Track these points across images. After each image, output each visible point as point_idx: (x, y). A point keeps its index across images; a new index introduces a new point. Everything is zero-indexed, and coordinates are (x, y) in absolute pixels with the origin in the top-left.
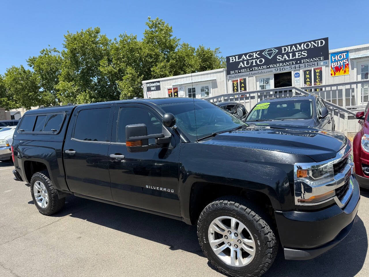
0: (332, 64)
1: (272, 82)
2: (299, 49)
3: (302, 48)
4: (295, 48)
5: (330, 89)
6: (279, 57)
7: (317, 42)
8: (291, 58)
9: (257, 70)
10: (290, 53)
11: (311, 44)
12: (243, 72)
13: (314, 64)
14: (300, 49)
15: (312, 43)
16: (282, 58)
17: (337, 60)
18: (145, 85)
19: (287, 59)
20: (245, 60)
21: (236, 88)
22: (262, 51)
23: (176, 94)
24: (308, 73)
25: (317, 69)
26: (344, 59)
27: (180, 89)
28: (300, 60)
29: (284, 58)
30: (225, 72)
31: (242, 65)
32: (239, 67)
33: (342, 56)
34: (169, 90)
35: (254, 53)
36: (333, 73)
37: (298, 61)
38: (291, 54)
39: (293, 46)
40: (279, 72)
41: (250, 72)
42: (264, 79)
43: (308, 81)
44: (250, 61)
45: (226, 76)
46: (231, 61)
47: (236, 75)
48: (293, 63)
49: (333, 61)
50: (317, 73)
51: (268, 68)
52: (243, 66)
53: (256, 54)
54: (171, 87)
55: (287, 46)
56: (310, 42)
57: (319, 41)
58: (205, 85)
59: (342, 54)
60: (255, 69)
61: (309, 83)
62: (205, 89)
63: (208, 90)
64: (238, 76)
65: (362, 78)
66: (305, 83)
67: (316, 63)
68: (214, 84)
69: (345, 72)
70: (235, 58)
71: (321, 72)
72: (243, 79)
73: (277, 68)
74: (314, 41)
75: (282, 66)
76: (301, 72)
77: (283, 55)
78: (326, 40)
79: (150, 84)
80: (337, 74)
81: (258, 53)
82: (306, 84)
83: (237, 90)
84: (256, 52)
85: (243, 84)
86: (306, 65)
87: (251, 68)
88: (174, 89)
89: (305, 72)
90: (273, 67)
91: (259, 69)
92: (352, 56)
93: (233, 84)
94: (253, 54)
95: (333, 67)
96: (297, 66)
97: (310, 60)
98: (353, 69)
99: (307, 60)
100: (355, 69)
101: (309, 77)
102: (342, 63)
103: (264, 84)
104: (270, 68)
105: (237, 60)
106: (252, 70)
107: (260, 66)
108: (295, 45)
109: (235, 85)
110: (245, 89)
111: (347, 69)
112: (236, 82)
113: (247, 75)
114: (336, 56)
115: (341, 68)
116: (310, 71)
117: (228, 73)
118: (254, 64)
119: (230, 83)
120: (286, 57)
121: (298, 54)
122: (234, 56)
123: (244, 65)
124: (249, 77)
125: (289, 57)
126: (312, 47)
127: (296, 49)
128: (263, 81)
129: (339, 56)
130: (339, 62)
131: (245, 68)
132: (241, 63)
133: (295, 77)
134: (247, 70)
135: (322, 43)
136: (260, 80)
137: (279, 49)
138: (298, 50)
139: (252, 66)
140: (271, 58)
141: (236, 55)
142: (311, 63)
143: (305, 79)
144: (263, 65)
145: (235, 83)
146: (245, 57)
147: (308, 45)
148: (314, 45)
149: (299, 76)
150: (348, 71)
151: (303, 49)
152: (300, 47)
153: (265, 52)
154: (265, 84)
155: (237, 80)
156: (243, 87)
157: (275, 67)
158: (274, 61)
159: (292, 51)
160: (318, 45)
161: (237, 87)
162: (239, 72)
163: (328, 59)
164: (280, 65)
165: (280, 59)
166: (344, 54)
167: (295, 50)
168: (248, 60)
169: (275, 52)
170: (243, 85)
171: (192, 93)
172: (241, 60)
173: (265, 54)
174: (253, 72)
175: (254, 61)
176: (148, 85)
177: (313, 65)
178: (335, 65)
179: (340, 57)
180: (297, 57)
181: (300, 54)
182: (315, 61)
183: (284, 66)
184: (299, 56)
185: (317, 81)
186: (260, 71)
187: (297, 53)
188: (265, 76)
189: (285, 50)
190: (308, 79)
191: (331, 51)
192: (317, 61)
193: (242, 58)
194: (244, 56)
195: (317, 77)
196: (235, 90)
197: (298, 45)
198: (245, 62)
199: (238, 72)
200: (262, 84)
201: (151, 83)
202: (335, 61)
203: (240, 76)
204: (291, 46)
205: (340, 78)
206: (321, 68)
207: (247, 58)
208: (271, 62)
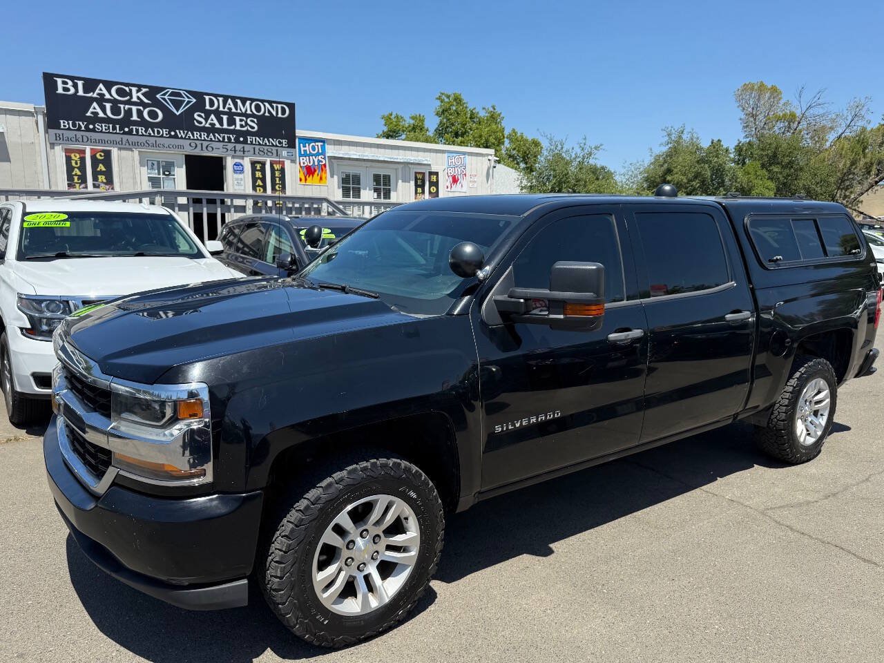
0: (301, 158)
1: (180, 174)
2: (241, 110)
3: (246, 110)
4: (232, 106)
6: (199, 116)
7: (275, 105)
8: (225, 126)
9: (143, 135)
10: (224, 113)
11: (265, 106)
12: (101, 132)
13: (270, 150)
14: (243, 110)
15: (267, 104)
16: (206, 120)
17: (308, 152)
19: (218, 126)
20: (108, 101)
21: (77, 171)
22: (153, 92)
24: (258, 168)
25: (277, 163)
26: (318, 154)
28: (244, 134)
29: (209, 121)
30: (41, 119)
31: (98, 110)
33: (316, 147)
35: (134, 89)
36: (303, 178)
37: (242, 137)
38: (225, 118)
39: (230, 101)
40: (198, 152)
41: (125, 137)
42: (158, 162)
43: (259, 186)
44: (122, 106)
45: (46, 132)
46: (60, 91)
47: (79, 134)
48: (230, 139)
49: (303, 153)
50: (277, 172)
51: (171, 137)
52: (101, 115)
53: (138, 91)
55: (216, 96)
56: (263, 101)
57: (279, 106)
59: (317, 144)
60: (137, 131)
61: (262, 190)
64: (85, 139)
65: (343, 195)
66: (254, 188)
67: (274, 148)
69: (321, 178)
70: (75, 86)
71: (282, 171)
72: (103, 151)
73: (197, 142)
74: (270, 103)
75: (205, 140)
76: (247, 163)
77: (208, 114)
78: (292, 106)
80: (309, 179)
81: (144, 90)
82: (256, 191)
83: (83, 179)
84: (139, 87)
85: (101, 165)
86: (257, 151)
87: (125, 124)
89: (253, 164)
90: (185, 138)
91: (150, 135)
92: (331, 151)
93: (68, 159)
94: (131, 90)
95: (302, 165)
96: (239, 146)
97: (263, 141)
98: (332, 176)
99: (257, 138)
101: (261, 176)
102: (316, 160)
103: (159, 174)
104: (176, 137)
105: (81, 93)
106: (130, 133)
107: (153, 126)
108: (234, 99)
109: (73, 163)
110: (110, 181)
111: (324, 175)
112: (78, 156)
113: (114, 143)
114: (307, 145)
115: (315, 171)
116: (263, 164)
117: (52, 123)
118: (135, 117)
119: (59, 154)
120: (215, 121)
122: (71, 78)
123: (105, 113)
124: (120, 149)
125: (221, 123)
126: (267, 114)
127: (236, 109)
128: (155, 166)
129: (311, 145)
130: (311, 157)
131: (107, 120)
132: (95, 104)
133: (235, 171)
134: (114, 128)
135: (284, 111)
136: (150, 163)
137: (199, 96)
138: (239, 111)
139: (127, 121)
140: (179, 112)
141: (80, 79)
142: (266, 148)
143: (254, 179)
144: (160, 125)
145: (75, 157)
146: (105, 91)
147: (258, 108)
148: (269, 112)
149: (242, 171)
150: (326, 178)
151: (249, 112)
152: (244, 107)
153: (164, 94)
154: (162, 176)
155: (83, 152)
156: (101, 173)
158: (187, 123)
159: (226, 110)
160: (277, 113)
161: (83, 169)
162: (87, 129)
163: (295, 147)
164: (200, 136)
165: (201, 123)
166: (320, 144)
168: (115, 103)
169: (189, 102)
170: (101, 167)
172: (95, 95)
173: (164, 99)
174: (131, 138)
175: (134, 108)
177: (269, 153)
178: (305, 161)
179: (313, 148)
180: (238, 127)
181: (243, 123)
182: (273, 145)
183: (212, 140)
184: (241, 126)
185: (277, 187)
186: (152, 140)
187: (237, 119)
188: (163, 155)
189: (212, 103)
190: (259, 181)
191: (299, 132)
192: (276, 146)
193: (97, 91)
194: (101, 86)
195: (277, 179)
196: (76, 178)
197: (239, 102)
198: (108, 106)
199: (86, 127)
200: (154, 174)
202: (305, 155)
203: (96, 142)
204: (226, 98)
205: (312, 189)
206: (283, 163)
207: (111, 95)
208: (178, 123)
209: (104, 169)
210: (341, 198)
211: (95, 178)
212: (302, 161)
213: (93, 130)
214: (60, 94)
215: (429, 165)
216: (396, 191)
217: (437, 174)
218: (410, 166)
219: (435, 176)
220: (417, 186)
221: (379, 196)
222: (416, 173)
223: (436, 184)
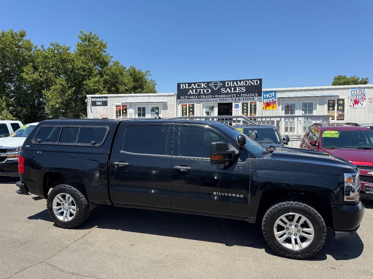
0: (264, 100)
1: (216, 110)
4: (236, 84)
5: (269, 120)
6: (223, 89)
7: (253, 81)
9: (204, 98)
10: (232, 87)
11: (249, 82)
12: (192, 99)
13: (250, 98)
14: (240, 85)
15: (250, 81)
16: (225, 90)
17: (268, 97)
18: (89, 99)
19: (230, 92)
20: (194, 89)
21: (185, 111)
22: (208, 83)
23: (124, 111)
24: (245, 105)
25: (253, 103)
26: (273, 97)
27: (130, 107)
28: (240, 94)
29: (227, 91)
30: (175, 96)
31: (191, 92)
32: (189, 94)
33: (272, 95)
34: (117, 106)
35: (202, 84)
36: (265, 108)
37: (238, 95)
38: (233, 89)
39: (235, 82)
40: (222, 102)
41: (198, 99)
42: (209, 106)
44: (198, 90)
45: (177, 100)
46: (181, 88)
47: (186, 100)
48: (234, 96)
49: (265, 97)
50: (252, 106)
51: (213, 98)
52: (192, 93)
53: (203, 84)
54: (120, 104)
55: (230, 81)
56: (248, 80)
57: (255, 81)
58: (155, 106)
59: (272, 93)
60: (202, 97)
61: (246, 113)
62: (155, 110)
63: (158, 111)
64: (187, 101)
65: (285, 114)
66: (243, 113)
67: (252, 97)
68: (165, 106)
69: (273, 107)
70: (186, 86)
71: (255, 106)
72: (192, 104)
73: (222, 98)
74: (251, 80)
75: (225, 97)
76: (240, 104)
77: (226, 88)
78: (260, 80)
80: (267, 108)
81: (205, 84)
82: (243, 114)
83: (186, 114)
84: (204, 83)
85: (191, 109)
86: (244, 99)
87: (199, 95)
88: (123, 106)
89: (243, 104)
90: (218, 98)
91: (206, 98)
92: (279, 95)
93: (183, 108)
94: (201, 84)
96: (237, 98)
97: (247, 95)
98: (279, 106)
99: (245, 94)
100: (281, 106)
101: (246, 108)
102: (271, 100)
103: (209, 110)
104: (215, 97)
105: (187, 88)
106: (200, 98)
107: (207, 95)
108: (237, 81)
110: (193, 114)
111: (275, 106)
112: (185, 107)
113: (195, 102)
114: (267, 94)
115: (271, 104)
116: (247, 104)
117: (178, 98)
118: (202, 93)
119: (180, 107)
120: (229, 90)
121: (239, 89)
122: (185, 84)
124: (197, 103)
125: (231, 91)
126: (250, 85)
127: (237, 85)
128: (208, 108)
129: (269, 94)
130: (269, 99)
131: (194, 95)
132: (191, 90)
133: (235, 107)
134: (195, 97)
136: (206, 107)
137: (224, 82)
138: (238, 85)
140: (216, 89)
141: (187, 83)
142: (248, 97)
143: (243, 110)
144: (210, 94)
145: (184, 107)
146: (194, 86)
147: (246, 83)
148: (251, 83)
149: (238, 107)
151: (242, 85)
152: (240, 84)
154: (210, 111)
155: (186, 105)
156: (191, 111)
157: (219, 97)
158: (219, 92)
159: (233, 86)
160: (254, 84)
161: (186, 110)
162: (188, 98)
163: (261, 96)
164: (223, 96)
165: (223, 91)
166: (273, 93)
167: (236, 85)
168: (196, 89)
169: (220, 85)
170: (191, 110)
171: (142, 112)
172: (191, 88)
173: (212, 85)
174: (200, 100)
175: (202, 90)
176: (94, 100)
177: (249, 99)
178: (266, 101)
179: (270, 95)
180: (237, 91)
181: (240, 89)
182: (251, 96)
183: (227, 97)
184: (239, 91)
185: (252, 112)
186: (206, 100)
187: (237, 88)
188: (211, 104)
189: (228, 84)
190: (245, 110)
191: (264, 90)
192: (253, 96)
193: (192, 86)
194: (193, 84)
195: (253, 109)
196: (184, 113)
197: (239, 82)
198: (194, 90)
200: (208, 110)
201: (97, 97)
202: (266, 98)
203: (189, 102)
204: (233, 81)
205: (269, 112)
206: (256, 103)
207: (195, 87)
208: (216, 93)
209: (192, 110)
210: (283, 115)
211: (189, 113)
212: (264, 101)
213: (189, 98)
214: (182, 89)
215: (338, 96)
216: (316, 109)
217: (343, 100)
218: (325, 97)
219: (342, 101)
220: (329, 106)
221: (306, 113)
222: (329, 100)
223: (343, 105)
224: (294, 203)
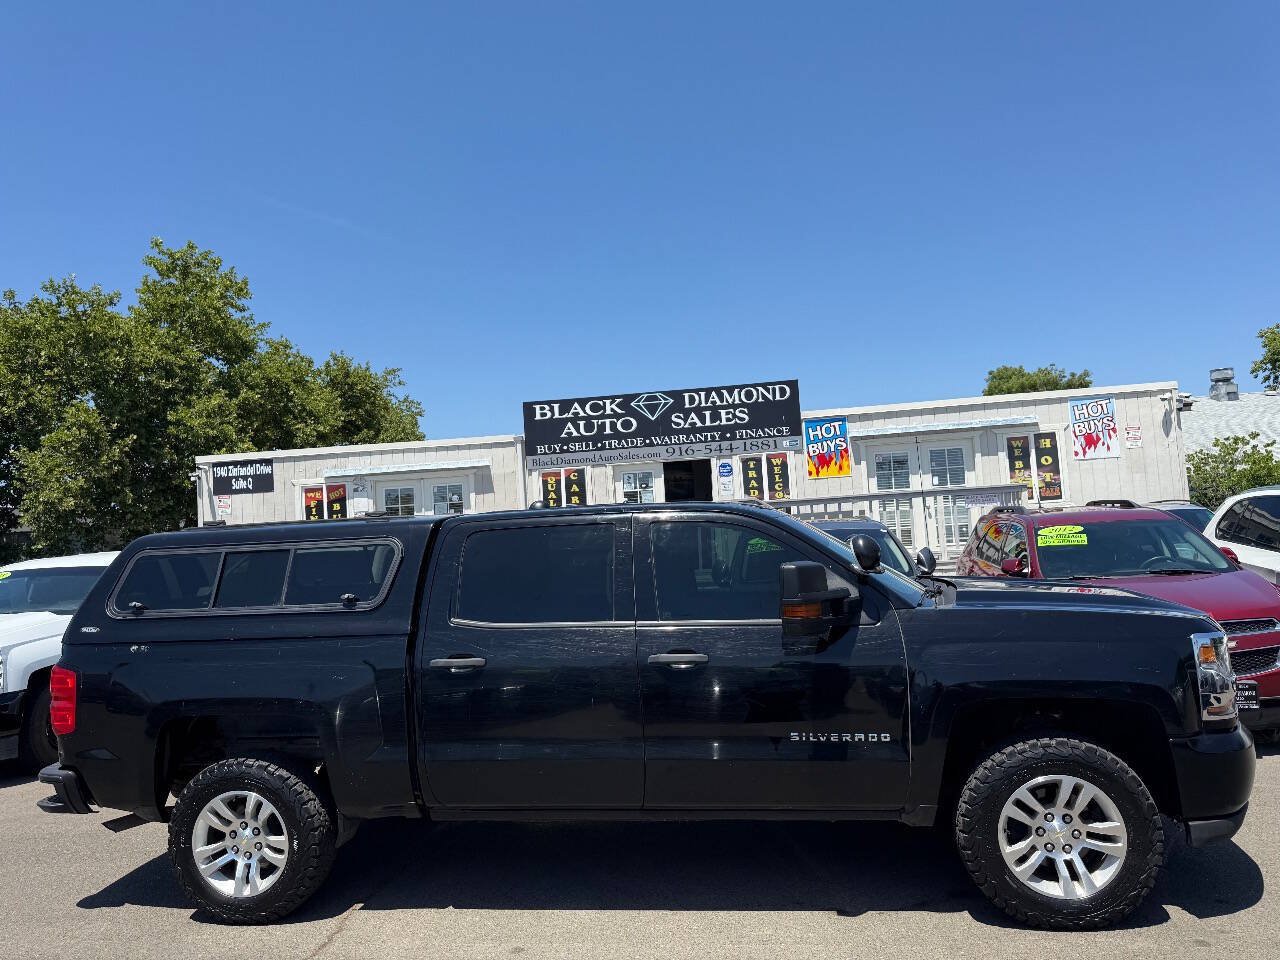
0: (810, 446)
1: (659, 484)
2: (727, 401)
3: (734, 400)
4: (717, 399)
5: (837, 510)
6: (677, 417)
7: (771, 387)
8: (708, 423)
9: (616, 448)
10: (706, 409)
11: (757, 391)
12: (575, 451)
13: (766, 442)
14: (730, 401)
15: (760, 389)
16: (685, 421)
17: (820, 437)
18: (206, 472)
19: (699, 424)
20: (582, 418)
21: (553, 495)
22: (627, 399)
23: (337, 507)
24: (752, 466)
25: (775, 456)
26: (835, 437)
27: (356, 490)
28: (732, 429)
29: (689, 421)
30: (519, 446)
31: (573, 430)
32: (563, 435)
33: (832, 428)
34: (308, 490)
35: (608, 402)
36: (814, 471)
37: (728, 433)
38: (708, 413)
39: (714, 393)
40: (676, 458)
41: (598, 453)
42: (635, 475)
43: (753, 488)
44: (595, 421)
45: (524, 459)
46: (538, 417)
47: (554, 456)
48: (713, 437)
49: (812, 439)
50: (776, 468)
51: (646, 445)
52: (575, 434)
53: (612, 403)
54: (320, 481)
55: (697, 391)
56: (754, 386)
57: (777, 387)
58: (447, 482)
59: (833, 424)
60: (610, 444)
61: (756, 492)
62: (449, 495)
63: (460, 499)
64: (560, 460)
65: (880, 486)
66: (747, 491)
67: (770, 440)
68: (483, 480)
69: (841, 468)
70: (552, 410)
71: (784, 466)
72: (576, 471)
73: (674, 446)
74: (765, 386)
75: (684, 443)
76: (736, 463)
77: (687, 413)
78: (793, 385)
79: (230, 467)
80: (823, 472)
81: (618, 400)
82: (749, 494)
83: (558, 502)
84: (613, 398)
85: (574, 486)
86: (748, 446)
87: (598, 440)
88: (330, 489)
89: (745, 462)
90: (661, 445)
91: (623, 447)
92: (855, 430)
93: (545, 483)
94: (605, 403)
95: (812, 454)
96: (725, 444)
97: (757, 432)
98: (858, 462)
99: (748, 431)
100: (864, 463)
101: (755, 476)
102: (832, 446)
103: (635, 488)
104: (651, 444)
105: (557, 416)
106: (603, 448)
107: (625, 436)
108: (718, 391)
109: (549, 486)
110: (583, 500)
111: (845, 464)
112: (554, 479)
113: (586, 460)
114: (818, 428)
115: (831, 459)
116: (758, 461)
117: (529, 450)
118: (608, 431)
119: (536, 481)
120: (696, 420)
121: (727, 413)
122: (549, 403)
123: (578, 431)
124: (593, 466)
125: (703, 420)
126: (760, 400)
127: (722, 401)
128: (632, 480)
129: (824, 427)
130: (824, 443)
131: (581, 439)
132: (569, 425)
133: (721, 474)
134: (587, 446)
135: (783, 392)
136: (626, 477)
137: (677, 395)
138: (725, 403)
139: (600, 436)
140: (655, 417)
141: (556, 402)
142: (760, 441)
143: (747, 480)
144: (634, 435)
145: (551, 480)
146: (579, 410)
147: (749, 395)
148: (764, 396)
149: (731, 472)
150: (848, 466)
151: (737, 401)
152: (731, 397)
153: (638, 401)
154: (638, 489)
155: (559, 474)
156: (575, 494)
157: (666, 444)
158: (663, 428)
159: (709, 404)
160: (774, 396)
161: (558, 491)
162: (562, 451)
163: (800, 434)
164: (679, 439)
165: (679, 424)
166: (836, 424)
167: (719, 403)
168: (588, 419)
169: (665, 404)
170: (575, 488)
171: (400, 505)
172: (570, 415)
173: (639, 406)
174: (605, 454)
175: (608, 421)
176: (222, 472)
177: (764, 447)
178: (816, 449)
179: (828, 431)
180: (724, 422)
181: (730, 416)
182: (770, 436)
183: (692, 442)
184: (728, 420)
185: (776, 487)
186: (625, 452)
187: (723, 412)
188: (639, 466)
189: (692, 400)
190: (753, 481)
191: (805, 414)
192: (774, 435)
193: (572, 411)
194: (576, 405)
195: (777, 476)
197: (725, 392)
198: (582, 423)
199: (561, 449)
200: (630, 489)
201: (235, 464)
202: (816, 440)
203: (569, 463)
204: (708, 391)
205: (831, 484)
206: (784, 456)
207: (585, 412)
208: (654, 429)
209: (577, 490)
210: (875, 490)
211: (569, 500)
212: (811, 450)
213: (567, 451)
214: (540, 420)
215: (1036, 424)
216: (974, 469)
217: (1052, 436)
218: (995, 431)
219: (1048, 441)
220: (1012, 459)
221: (942, 482)
222: (1009, 440)
223: (1053, 451)
224: (1053, 742)
